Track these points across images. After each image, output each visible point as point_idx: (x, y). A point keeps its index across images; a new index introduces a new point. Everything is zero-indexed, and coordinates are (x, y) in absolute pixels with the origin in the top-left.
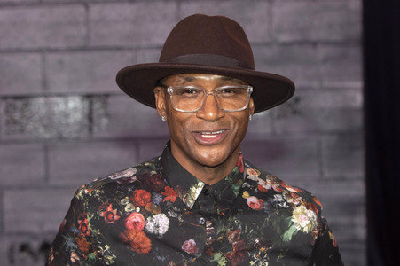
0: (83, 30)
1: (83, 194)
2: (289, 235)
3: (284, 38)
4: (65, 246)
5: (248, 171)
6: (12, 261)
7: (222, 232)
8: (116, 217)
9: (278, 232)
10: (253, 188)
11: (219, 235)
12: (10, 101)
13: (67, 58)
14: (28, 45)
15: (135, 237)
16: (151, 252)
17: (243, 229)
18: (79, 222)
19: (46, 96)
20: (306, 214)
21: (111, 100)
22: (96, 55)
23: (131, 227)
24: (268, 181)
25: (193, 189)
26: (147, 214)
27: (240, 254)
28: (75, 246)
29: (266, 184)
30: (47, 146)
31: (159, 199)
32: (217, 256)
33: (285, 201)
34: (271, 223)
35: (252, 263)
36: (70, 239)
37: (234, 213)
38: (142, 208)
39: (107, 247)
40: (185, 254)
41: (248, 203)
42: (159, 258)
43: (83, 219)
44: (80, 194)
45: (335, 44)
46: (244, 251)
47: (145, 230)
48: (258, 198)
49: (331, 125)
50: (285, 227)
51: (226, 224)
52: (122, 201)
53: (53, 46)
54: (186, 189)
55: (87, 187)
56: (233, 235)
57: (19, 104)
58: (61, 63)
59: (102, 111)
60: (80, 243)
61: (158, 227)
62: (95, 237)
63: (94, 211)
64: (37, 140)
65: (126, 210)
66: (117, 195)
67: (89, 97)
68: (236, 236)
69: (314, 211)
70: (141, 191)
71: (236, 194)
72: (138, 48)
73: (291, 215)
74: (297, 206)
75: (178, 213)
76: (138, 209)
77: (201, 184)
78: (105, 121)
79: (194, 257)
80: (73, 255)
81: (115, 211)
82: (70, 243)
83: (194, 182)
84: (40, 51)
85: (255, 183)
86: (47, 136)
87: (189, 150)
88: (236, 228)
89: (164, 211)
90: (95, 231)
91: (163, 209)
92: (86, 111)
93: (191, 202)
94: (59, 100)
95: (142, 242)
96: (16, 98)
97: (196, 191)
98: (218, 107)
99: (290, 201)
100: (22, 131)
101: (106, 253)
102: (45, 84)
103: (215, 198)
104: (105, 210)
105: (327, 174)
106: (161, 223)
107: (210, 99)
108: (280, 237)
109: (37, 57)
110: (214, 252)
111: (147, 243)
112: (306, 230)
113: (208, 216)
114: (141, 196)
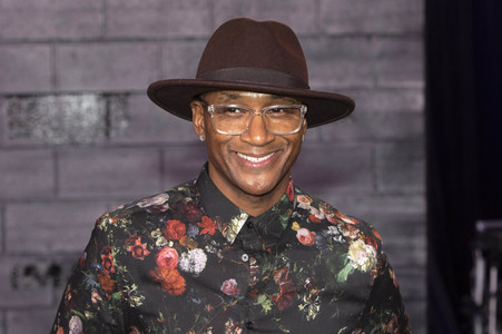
0: (100, 18)
1: (107, 224)
2: (344, 274)
3: (334, 29)
4: (86, 283)
5: (299, 198)
6: (15, 286)
7: (268, 271)
8: (145, 253)
9: (332, 271)
10: (304, 219)
11: (265, 275)
12: (14, 100)
13: (81, 50)
14: (36, 35)
15: (167, 275)
16: (185, 293)
17: (292, 268)
18: (103, 256)
19: (56, 94)
20: (364, 250)
21: (131, 100)
22: (115, 48)
23: (163, 264)
24: (321, 210)
25: (235, 221)
26: (182, 250)
27: (288, 297)
28: (98, 285)
29: (319, 213)
30: (56, 153)
31: (195, 231)
32: (262, 299)
33: (341, 234)
34: (323, 261)
35: (301, 307)
36: (91, 276)
37: (282, 249)
38: (176, 242)
39: (134, 287)
40: (225, 296)
41: (298, 236)
42: (194, 300)
43: (107, 254)
44: (104, 223)
45: (393, 36)
46: (292, 293)
47: (178, 268)
48: (310, 230)
49: (387, 132)
50: (340, 265)
51: (272, 262)
52: (153, 233)
53: (65, 36)
54: (227, 221)
55: (112, 215)
56: (280, 274)
57: (25, 103)
58: (74, 56)
59: (121, 113)
60: (102, 281)
61: (194, 264)
62: (121, 275)
63: (121, 246)
64: (46, 146)
65: (157, 244)
66: (146, 226)
67: (106, 96)
68: (283, 276)
69: (374, 246)
70: (174, 222)
71: (285, 226)
72: (164, 40)
73: (347, 251)
74: (355, 240)
75: (218, 248)
76: (171, 244)
77: (244, 216)
78: (124, 124)
79: (235, 299)
80: (95, 295)
81: (144, 246)
82: (91, 280)
83: (236, 213)
84: (49, 42)
85: (306, 212)
86: (57, 141)
87: (231, 175)
88: (283, 266)
89: (201, 246)
90: (120, 268)
91: (200, 243)
92: (103, 112)
93: (232, 236)
94: (72, 100)
95: (176, 282)
96: (22, 96)
97: (239, 224)
98: (266, 129)
99: (346, 234)
100: (28, 135)
101: (132, 294)
102: (55, 80)
103: (260, 232)
104: (133, 243)
105: (382, 188)
106: (198, 259)
107: (258, 120)
108: (333, 277)
109: (46, 49)
110: (257, 294)
111: (182, 283)
112: (364, 268)
113: (251, 253)
114: (175, 227)
